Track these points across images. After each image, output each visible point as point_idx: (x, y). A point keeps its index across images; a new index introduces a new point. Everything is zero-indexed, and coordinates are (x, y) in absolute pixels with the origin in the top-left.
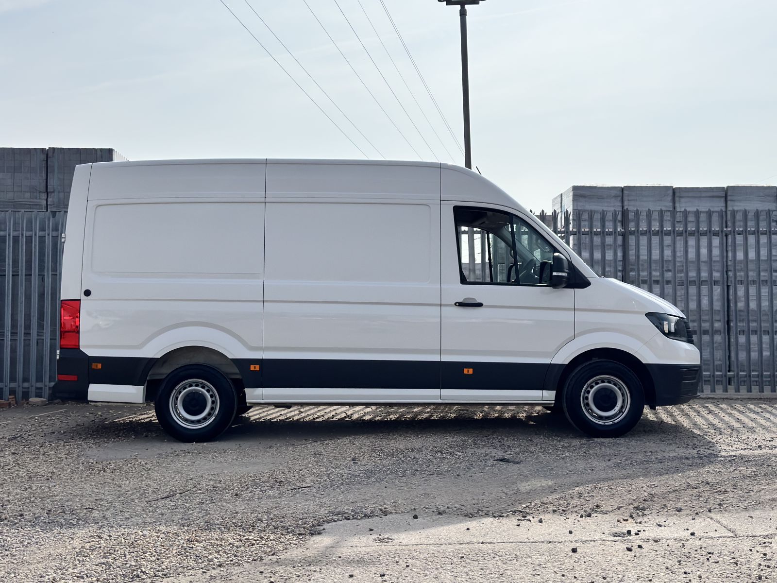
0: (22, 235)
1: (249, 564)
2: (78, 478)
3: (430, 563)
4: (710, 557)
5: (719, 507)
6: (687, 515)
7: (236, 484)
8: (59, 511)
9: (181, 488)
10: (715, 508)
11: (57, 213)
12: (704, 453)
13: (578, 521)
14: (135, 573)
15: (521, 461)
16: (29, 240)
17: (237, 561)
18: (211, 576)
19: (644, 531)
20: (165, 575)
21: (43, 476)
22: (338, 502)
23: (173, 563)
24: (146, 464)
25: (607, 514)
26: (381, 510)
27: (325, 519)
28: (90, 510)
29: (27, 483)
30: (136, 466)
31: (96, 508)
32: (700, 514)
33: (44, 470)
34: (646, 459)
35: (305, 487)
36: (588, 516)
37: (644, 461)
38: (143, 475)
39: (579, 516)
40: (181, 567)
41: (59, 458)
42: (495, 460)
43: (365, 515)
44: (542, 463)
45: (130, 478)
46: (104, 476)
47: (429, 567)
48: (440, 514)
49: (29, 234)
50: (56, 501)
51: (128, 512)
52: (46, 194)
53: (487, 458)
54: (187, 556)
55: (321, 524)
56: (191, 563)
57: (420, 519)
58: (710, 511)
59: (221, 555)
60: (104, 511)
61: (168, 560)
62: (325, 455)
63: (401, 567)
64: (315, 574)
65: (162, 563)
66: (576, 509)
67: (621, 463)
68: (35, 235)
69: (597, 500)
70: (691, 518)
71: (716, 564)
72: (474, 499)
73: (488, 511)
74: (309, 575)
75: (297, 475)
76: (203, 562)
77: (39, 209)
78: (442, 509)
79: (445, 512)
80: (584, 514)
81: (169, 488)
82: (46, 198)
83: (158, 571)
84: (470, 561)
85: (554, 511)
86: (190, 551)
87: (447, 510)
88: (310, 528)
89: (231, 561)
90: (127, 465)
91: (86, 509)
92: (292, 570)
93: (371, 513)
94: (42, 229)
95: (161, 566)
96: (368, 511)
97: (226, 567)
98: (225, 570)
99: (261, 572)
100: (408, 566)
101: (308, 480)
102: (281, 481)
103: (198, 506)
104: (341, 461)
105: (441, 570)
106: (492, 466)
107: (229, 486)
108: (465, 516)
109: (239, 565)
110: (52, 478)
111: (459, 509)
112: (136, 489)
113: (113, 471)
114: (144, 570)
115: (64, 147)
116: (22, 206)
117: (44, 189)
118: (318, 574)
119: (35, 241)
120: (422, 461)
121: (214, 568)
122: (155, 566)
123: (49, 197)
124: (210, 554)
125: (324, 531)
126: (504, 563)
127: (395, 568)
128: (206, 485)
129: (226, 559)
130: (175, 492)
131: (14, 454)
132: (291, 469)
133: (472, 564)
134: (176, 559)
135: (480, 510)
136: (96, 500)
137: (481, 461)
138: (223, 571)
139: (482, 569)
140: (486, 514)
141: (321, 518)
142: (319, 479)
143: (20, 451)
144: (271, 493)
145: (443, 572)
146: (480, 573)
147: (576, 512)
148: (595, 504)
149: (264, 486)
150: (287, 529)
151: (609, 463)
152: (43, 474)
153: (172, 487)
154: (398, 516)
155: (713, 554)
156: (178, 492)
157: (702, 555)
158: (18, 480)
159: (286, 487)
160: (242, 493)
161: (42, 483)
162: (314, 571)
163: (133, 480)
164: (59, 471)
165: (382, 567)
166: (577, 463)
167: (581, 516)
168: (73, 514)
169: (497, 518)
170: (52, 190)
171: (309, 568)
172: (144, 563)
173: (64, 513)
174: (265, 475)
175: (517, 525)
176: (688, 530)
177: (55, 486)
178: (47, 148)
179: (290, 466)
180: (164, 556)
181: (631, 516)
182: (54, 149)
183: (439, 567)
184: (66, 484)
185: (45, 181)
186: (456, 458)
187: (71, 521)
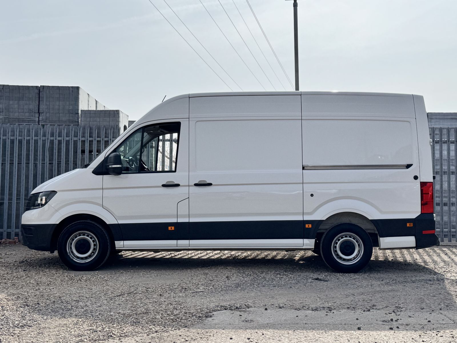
0: (24, 139)
1: (172, 331)
2: (66, 285)
3: (276, 333)
4: (438, 334)
5: (447, 307)
6: (427, 312)
7: (159, 289)
8: (59, 302)
9: (127, 291)
10: (444, 308)
11: (45, 126)
12: (441, 277)
13: (362, 313)
14: (109, 334)
15: (328, 280)
16: (28, 142)
17: (166, 330)
18: (152, 337)
19: (401, 319)
20: (126, 336)
21: (45, 283)
22: (220, 300)
23: (130, 330)
24: (104, 277)
25: (379, 310)
26: (246, 305)
27: (213, 309)
28: (78, 301)
29: (37, 286)
30: (99, 278)
31: (80, 300)
32: (435, 311)
33: (44, 279)
34: (405, 281)
35: (200, 292)
36: (368, 311)
37: (404, 281)
38: (104, 283)
39: (363, 311)
40: (134, 332)
41: (52, 273)
42: (313, 279)
43: (237, 308)
44: (341, 281)
45: (97, 285)
46: (81, 283)
47: (275, 335)
48: (280, 308)
49: (28, 138)
50: (56, 296)
51: (99, 303)
52: (38, 114)
53: (308, 278)
54: (137, 327)
55: (211, 312)
56: (140, 330)
57: (269, 311)
58: (441, 309)
59: (156, 326)
60: (85, 302)
61: (126, 328)
62: (210, 274)
63: (259, 335)
64: (210, 337)
65: (124, 330)
66: (361, 307)
67: (389, 282)
68: (32, 139)
69: (373, 302)
70: (429, 313)
71: (441, 337)
72: (300, 300)
73: (309, 307)
74: (207, 338)
75: (194, 285)
76: (146, 330)
77: (34, 123)
78: (281, 305)
79: (283, 307)
80: (366, 310)
81: (120, 291)
82: (38, 116)
83: (122, 334)
84: (298, 333)
85: (348, 308)
86: (138, 324)
87: (285, 306)
88: (205, 314)
89: (162, 330)
90: (93, 277)
91: (75, 301)
92: (197, 335)
93: (240, 307)
94: (36, 135)
95: (123, 331)
96: (238, 306)
97: (160, 332)
98: (159, 334)
99: (180, 336)
100: (263, 334)
101: (201, 288)
102: (186, 288)
103: (139, 300)
104: (219, 278)
105: (282, 337)
106: (311, 282)
107: (155, 290)
108: (295, 309)
109: (167, 332)
110: (50, 284)
111: (292, 305)
112: (101, 291)
113: (86, 281)
114: (114, 333)
115: (50, 85)
116: (23, 121)
117: (37, 111)
118: (212, 337)
119: (32, 143)
120: (269, 279)
121: (153, 333)
122: (120, 331)
123: (40, 116)
124: (150, 326)
125: (213, 315)
126: (318, 334)
127: (256, 335)
128: (142, 289)
129: (159, 329)
130: (124, 293)
131: (24, 271)
132: (191, 282)
133: (300, 334)
134: (131, 328)
135: (304, 306)
136: (79, 296)
137: (304, 280)
138: (158, 334)
139: (306, 337)
140: (307, 309)
141: (211, 309)
142: (208, 288)
143: (28, 269)
144: (181, 295)
145: (284, 338)
146: (305, 339)
147: (361, 309)
148: (373, 304)
149: (176, 291)
150: (192, 314)
151: (382, 282)
152: (45, 282)
153: (122, 290)
154: (256, 309)
155: (440, 332)
156: (126, 293)
157: (434, 333)
158: (31, 285)
159: (189, 291)
160: (163, 294)
161: (46, 287)
162: (210, 336)
163: (98, 286)
164: (54, 280)
165: (248, 335)
166: (362, 282)
167: (364, 311)
168: (68, 303)
169: (314, 311)
170: (42, 112)
171: (207, 334)
172: (113, 329)
173: (63, 303)
174: (176, 284)
175: (326, 315)
176: (426, 319)
177: (53, 289)
178: (40, 86)
179: (189, 280)
180: (124, 326)
181: (394, 311)
182: (43, 86)
183: (281, 335)
184: (60, 288)
185: (38, 106)
186: (289, 277)
187: (68, 307)
